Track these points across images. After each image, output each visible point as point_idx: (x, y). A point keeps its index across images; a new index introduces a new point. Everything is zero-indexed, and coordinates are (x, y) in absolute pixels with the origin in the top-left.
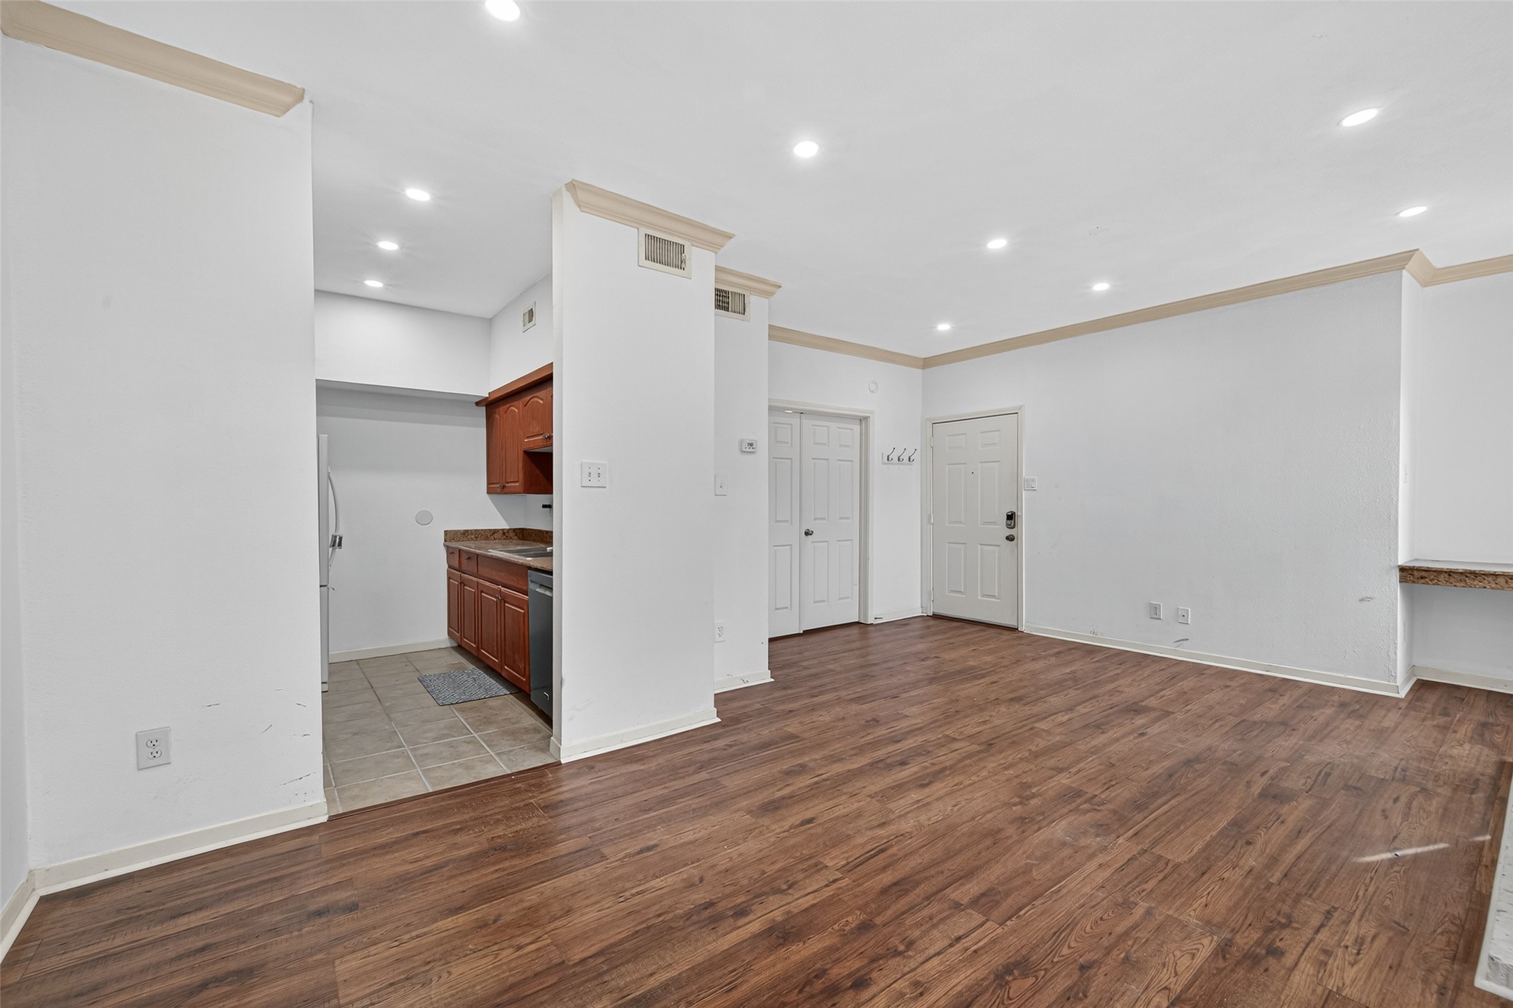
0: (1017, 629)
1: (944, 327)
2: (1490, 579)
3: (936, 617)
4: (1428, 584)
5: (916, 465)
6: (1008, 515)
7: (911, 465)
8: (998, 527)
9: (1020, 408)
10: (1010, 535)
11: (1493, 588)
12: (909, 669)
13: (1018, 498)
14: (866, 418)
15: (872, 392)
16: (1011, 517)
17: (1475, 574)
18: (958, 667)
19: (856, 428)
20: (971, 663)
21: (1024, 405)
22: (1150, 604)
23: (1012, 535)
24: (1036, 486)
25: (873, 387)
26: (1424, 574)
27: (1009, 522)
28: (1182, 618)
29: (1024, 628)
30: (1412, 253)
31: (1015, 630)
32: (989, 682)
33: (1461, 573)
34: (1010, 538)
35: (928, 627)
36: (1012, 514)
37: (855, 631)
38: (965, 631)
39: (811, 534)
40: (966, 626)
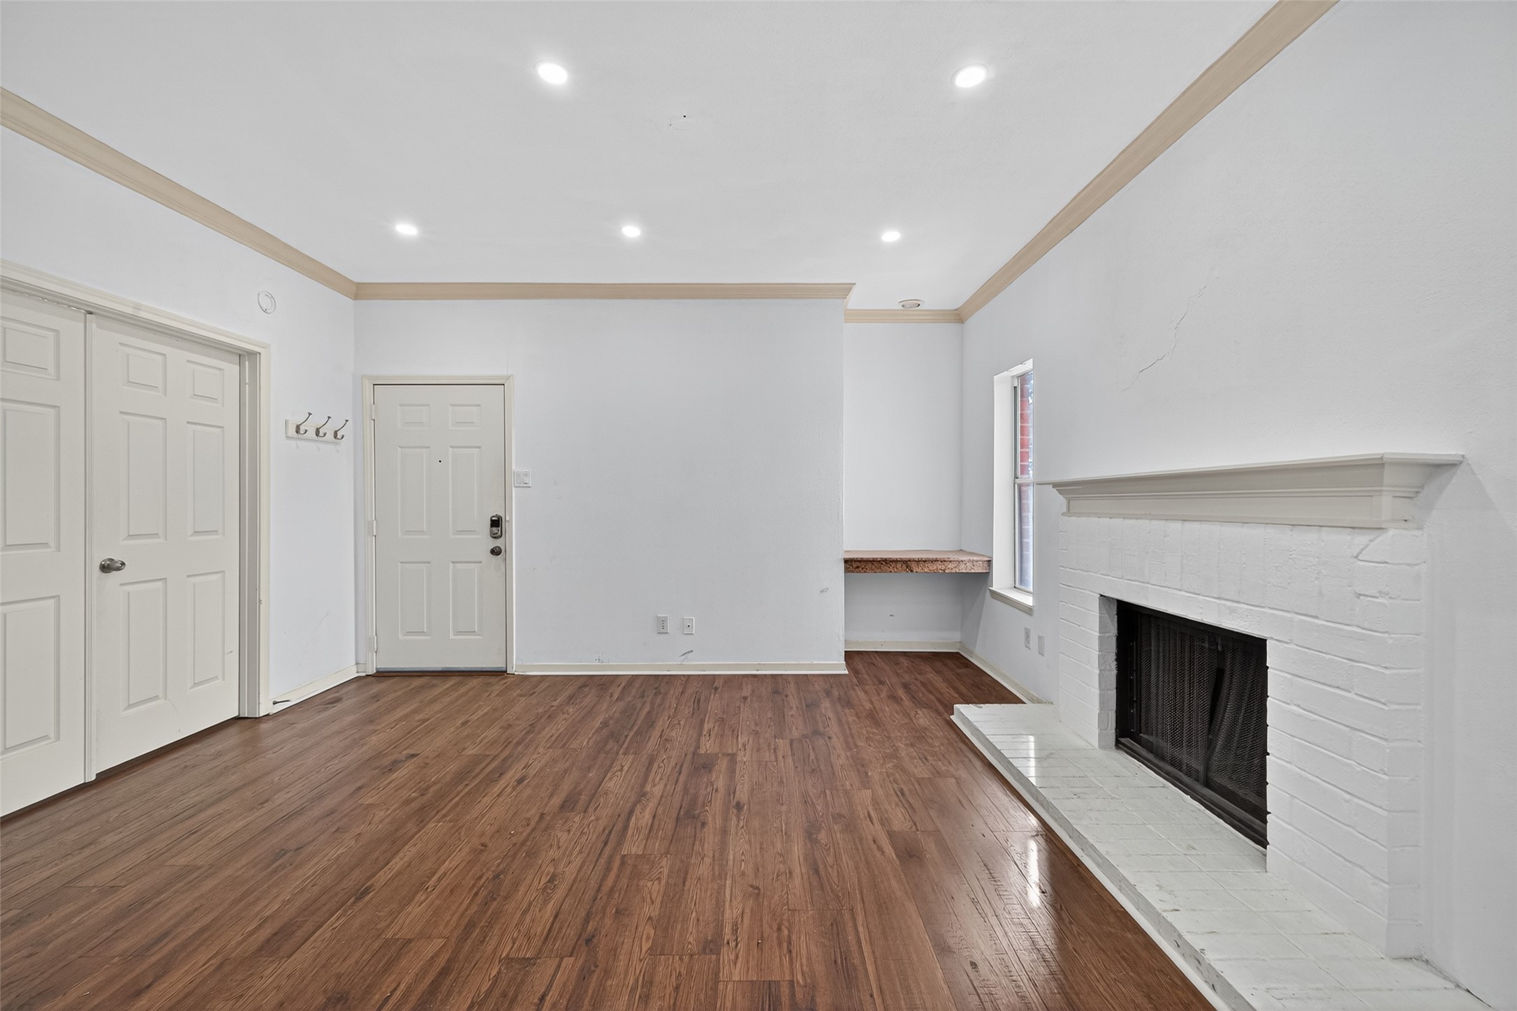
0: (506, 671)
1: (406, 229)
2: (893, 565)
3: (382, 675)
4: (861, 572)
5: (346, 444)
6: (492, 521)
7: (336, 443)
8: (479, 536)
9: (508, 378)
10: (495, 548)
11: (895, 572)
12: (370, 801)
13: (506, 498)
14: (253, 355)
15: (265, 311)
16: (496, 523)
17: (886, 562)
18: (453, 767)
19: (232, 369)
20: (472, 751)
21: (512, 375)
22: (658, 617)
23: (500, 548)
24: (529, 481)
25: (266, 303)
26: (858, 564)
27: (495, 530)
28: (686, 628)
29: (514, 669)
30: (851, 286)
31: (500, 673)
32: (513, 783)
33: (879, 561)
34: (496, 552)
35: (376, 698)
36: (498, 520)
37: (232, 738)
38: (436, 692)
39: (118, 569)
40: (435, 681)
